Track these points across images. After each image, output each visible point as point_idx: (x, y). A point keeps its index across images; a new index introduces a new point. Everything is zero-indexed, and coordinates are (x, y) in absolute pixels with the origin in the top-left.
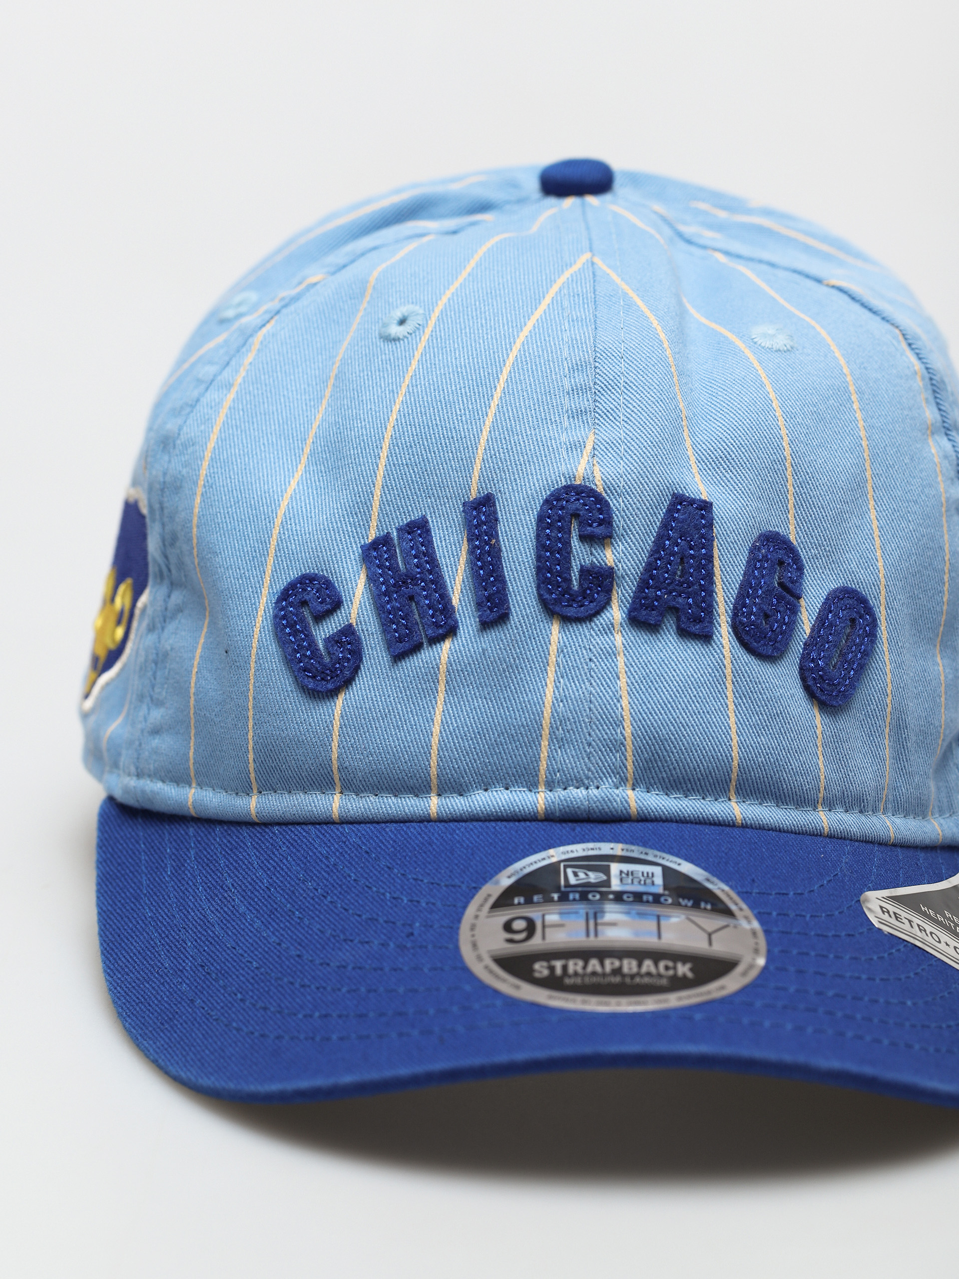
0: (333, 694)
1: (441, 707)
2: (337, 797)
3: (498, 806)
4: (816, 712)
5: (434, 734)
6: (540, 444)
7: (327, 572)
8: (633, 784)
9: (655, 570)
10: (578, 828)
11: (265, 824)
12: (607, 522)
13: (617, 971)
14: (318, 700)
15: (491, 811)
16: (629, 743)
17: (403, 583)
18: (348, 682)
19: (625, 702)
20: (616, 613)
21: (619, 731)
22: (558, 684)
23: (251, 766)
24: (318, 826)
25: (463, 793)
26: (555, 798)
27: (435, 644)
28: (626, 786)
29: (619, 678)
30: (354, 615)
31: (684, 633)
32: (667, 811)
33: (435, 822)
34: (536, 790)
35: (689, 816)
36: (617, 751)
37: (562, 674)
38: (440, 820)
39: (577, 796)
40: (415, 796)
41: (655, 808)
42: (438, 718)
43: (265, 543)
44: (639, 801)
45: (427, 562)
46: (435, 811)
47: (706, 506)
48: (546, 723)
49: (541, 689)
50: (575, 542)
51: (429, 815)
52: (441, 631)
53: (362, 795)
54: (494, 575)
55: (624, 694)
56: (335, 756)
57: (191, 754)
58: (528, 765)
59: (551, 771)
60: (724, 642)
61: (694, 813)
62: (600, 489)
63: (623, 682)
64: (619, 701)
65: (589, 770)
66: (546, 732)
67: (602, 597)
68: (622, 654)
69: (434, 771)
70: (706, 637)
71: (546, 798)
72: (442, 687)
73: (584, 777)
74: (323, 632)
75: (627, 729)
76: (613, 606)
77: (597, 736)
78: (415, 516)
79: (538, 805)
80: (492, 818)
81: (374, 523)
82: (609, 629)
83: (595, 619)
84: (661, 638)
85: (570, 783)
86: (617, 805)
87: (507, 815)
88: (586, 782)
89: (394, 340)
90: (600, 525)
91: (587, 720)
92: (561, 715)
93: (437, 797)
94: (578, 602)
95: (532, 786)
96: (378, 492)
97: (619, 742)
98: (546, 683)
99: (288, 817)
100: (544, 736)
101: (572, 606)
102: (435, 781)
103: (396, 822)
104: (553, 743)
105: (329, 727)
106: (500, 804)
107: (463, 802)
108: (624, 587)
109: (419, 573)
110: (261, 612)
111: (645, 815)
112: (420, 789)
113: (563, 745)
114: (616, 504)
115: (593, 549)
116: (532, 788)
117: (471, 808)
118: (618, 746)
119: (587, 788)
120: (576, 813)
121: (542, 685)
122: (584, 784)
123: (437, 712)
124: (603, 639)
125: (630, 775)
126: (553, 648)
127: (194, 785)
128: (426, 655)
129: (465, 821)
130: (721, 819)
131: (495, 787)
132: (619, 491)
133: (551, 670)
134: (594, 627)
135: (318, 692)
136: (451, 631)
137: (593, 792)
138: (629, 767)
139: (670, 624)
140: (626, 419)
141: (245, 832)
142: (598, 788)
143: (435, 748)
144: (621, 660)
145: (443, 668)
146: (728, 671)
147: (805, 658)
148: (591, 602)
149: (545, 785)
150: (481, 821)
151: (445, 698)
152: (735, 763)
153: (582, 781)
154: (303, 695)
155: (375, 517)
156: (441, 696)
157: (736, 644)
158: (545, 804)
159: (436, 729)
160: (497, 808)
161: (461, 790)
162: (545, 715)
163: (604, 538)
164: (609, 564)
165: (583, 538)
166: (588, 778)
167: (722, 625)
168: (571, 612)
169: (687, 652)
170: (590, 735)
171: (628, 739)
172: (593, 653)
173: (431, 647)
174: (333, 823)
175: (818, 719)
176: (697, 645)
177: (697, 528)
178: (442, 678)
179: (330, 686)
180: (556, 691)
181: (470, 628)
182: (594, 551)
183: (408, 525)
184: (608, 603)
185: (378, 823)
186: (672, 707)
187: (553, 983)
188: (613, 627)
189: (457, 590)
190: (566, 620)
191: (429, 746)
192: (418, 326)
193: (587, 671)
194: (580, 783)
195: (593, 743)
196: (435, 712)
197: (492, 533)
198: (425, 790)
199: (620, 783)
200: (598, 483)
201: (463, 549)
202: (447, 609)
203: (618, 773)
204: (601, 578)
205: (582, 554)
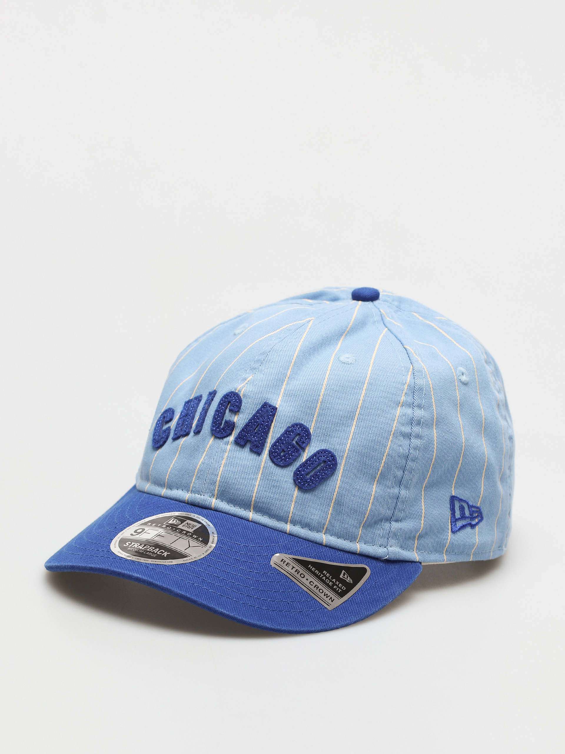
0: (157, 449)
1: (175, 459)
2: (149, 484)
4: (296, 489)
5: (170, 468)
7: (176, 408)
8: (217, 498)
9: (248, 426)
12: (239, 407)
14: (154, 450)
16: (218, 483)
17: (186, 415)
18: (161, 446)
19: (221, 468)
20: (232, 438)
21: (216, 477)
25: (172, 489)
26: (191, 496)
28: (213, 498)
29: (223, 460)
30: (173, 424)
31: (251, 450)
32: (225, 509)
34: (188, 493)
35: (232, 513)
36: (213, 485)
37: (207, 455)
38: (163, 497)
39: (197, 497)
41: (221, 508)
42: (173, 462)
44: (216, 504)
45: (193, 410)
46: (163, 493)
47: (275, 409)
48: (197, 471)
49: (199, 459)
50: (227, 411)
52: (186, 433)
54: (203, 417)
55: (222, 465)
56: (150, 470)
58: (189, 484)
59: (193, 487)
60: (264, 457)
61: (234, 512)
62: (241, 395)
63: (224, 462)
64: (219, 468)
65: (203, 489)
66: (196, 473)
67: (229, 432)
68: (228, 452)
69: (167, 480)
70: (259, 453)
72: (178, 452)
73: (201, 491)
75: (219, 477)
76: (231, 436)
77: (209, 478)
79: (186, 497)
80: (174, 499)
81: (193, 395)
82: (227, 443)
83: (225, 439)
84: (244, 450)
85: (197, 492)
86: (207, 503)
87: (178, 499)
88: (201, 493)
90: (237, 407)
91: (208, 472)
92: (201, 469)
93: (166, 489)
94: (221, 432)
95: (187, 491)
97: (215, 482)
98: (201, 457)
100: (195, 475)
101: (219, 433)
102: (166, 484)
103: (155, 495)
104: (197, 478)
105: (153, 460)
106: (178, 495)
107: (170, 492)
108: (237, 430)
109: (190, 413)
111: (217, 509)
113: (199, 479)
114: (244, 401)
117: (171, 494)
120: (195, 503)
122: (200, 493)
124: (224, 446)
125: (216, 494)
126: (209, 446)
130: (243, 517)
132: (247, 397)
133: (205, 453)
134: (223, 441)
135: (154, 447)
136: (188, 434)
137: (202, 496)
138: (216, 491)
139: (248, 446)
140: (264, 373)
142: (204, 496)
143: (169, 472)
144: (226, 454)
145: (180, 446)
146: (262, 466)
147: (298, 470)
148: (226, 432)
149: (190, 491)
151: (177, 456)
152: (253, 499)
155: (194, 393)
157: (268, 458)
158: (188, 497)
162: (197, 468)
163: (236, 412)
164: (235, 421)
165: (230, 410)
167: (266, 450)
168: (219, 435)
169: (250, 457)
170: (207, 477)
171: (218, 481)
172: (219, 450)
173: (182, 438)
175: (296, 492)
176: (255, 455)
177: (269, 415)
178: (179, 450)
180: (203, 461)
181: (192, 434)
182: (232, 416)
183: (197, 397)
184: (230, 434)
186: (236, 474)
187: (125, 548)
188: (229, 443)
189: (196, 421)
190: (216, 437)
195: (207, 480)
198: (163, 486)
199: (212, 496)
200: (242, 393)
202: (190, 426)
203: (212, 492)
204: (231, 426)
205: (228, 416)
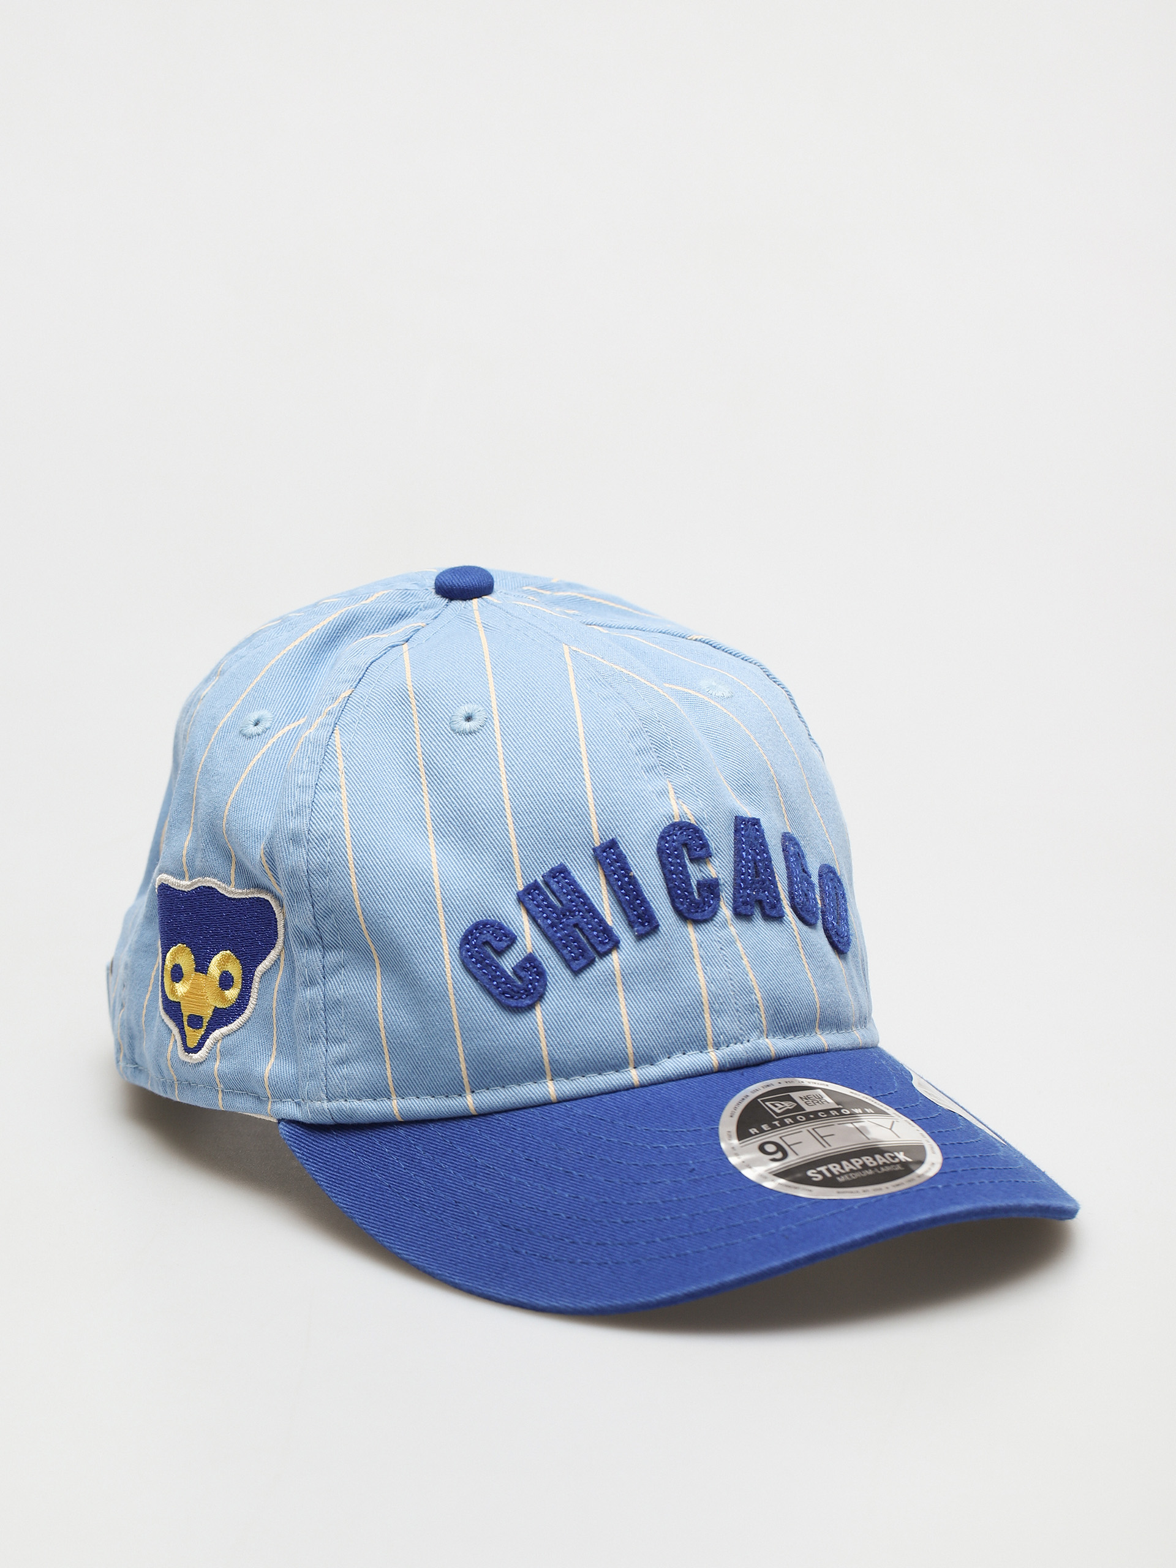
0: (531, 1007)
1: (623, 1003)
2: (550, 1084)
3: (685, 1068)
4: (838, 958)
5: (624, 1023)
6: (636, 796)
7: (494, 917)
9: (742, 875)
10: (747, 1072)
11: (484, 1115)
12: (705, 846)
13: (865, 1166)
14: (519, 1014)
15: (680, 1072)
16: (760, 1004)
17: (564, 915)
18: (541, 997)
19: (751, 976)
20: (725, 911)
21: (753, 997)
22: (705, 970)
23: (464, 1073)
24: (539, 1108)
25: (654, 1063)
26: (724, 1054)
27: (605, 957)
28: (765, 1036)
29: (742, 959)
30: (529, 945)
31: (767, 917)
33: (638, 1087)
34: (707, 1051)
36: (755, 1012)
37: (706, 962)
38: (642, 1086)
39: (739, 1050)
40: (617, 1072)
42: (623, 1011)
43: (432, 903)
44: (776, 1046)
45: (578, 897)
46: (637, 1080)
47: (756, 822)
48: (705, 1000)
49: (695, 977)
50: (689, 864)
51: (632, 1083)
52: (608, 947)
53: (572, 1078)
54: (640, 898)
55: (748, 969)
56: (545, 1053)
57: (389, 1074)
58: (698, 1034)
59: (716, 1035)
60: (790, 919)
62: (693, 822)
63: (745, 961)
64: (747, 975)
65: (741, 1029)
66: (706, 1007)
67: (714, 901)
68: (738, 941)
69: (630, 1050)
70: (779, 918)
71: (717, 1055)
72: (620, 988)
73: (738, 1035)
74: (509, 963)
75: (757, 994)
76: (722, 906)
77: (741, 1004)
78: (554, 864)
79: (712, 1062)
80: (681, 1077)
81: (518, 874)
82: (724, 925)
83: (715, 918)
84: (755, 924)
85: (731, 1041)
86: (764, 1052)
87: (692, 1073)
88: (741, 1038)
89: (470, 733)
90: (702, 849)
91: (732, 993)
92: (714, 993)
93: (634, 1069)
94: (701, 908)
95: (703, 1048)
96: (515, 850)
97: (755, 1005)
98: (696, 971)
99: (508, 1105)
100: (705, 1010)
101: (697, 912)
102: (631, 1057)
103: (606, 1093)
104: (713, 1014)
105: (535, 1032)
106: (685, 1065)
107: (656, 1069)
108: (726, 891)
109: (575, 906)
110: (447, 957)
111: (779, 1055)
112: (619, 1065)
113: (720, 1014)
114: (706, 829)
115: (700, 867)
116: (702, 1050)
117: (664, 1073)
118: (753, 1008)
119: (742, 1043)
120: (740, 1062)
121: (694, 973)
122: (740, 1040)
123: (622, 1007)
124: (724, 932)
125: (765, 1028)
126: (694, 945)
127: (394, 1097)
128: (600, 965)
129: (663, 1083)
131: (676, 1054)
132: (705, 822)
133: (697, 960)
134: (716, 924)
135: (521, 1008)
136: (616, 945)
137: (747, 1045)
138: (763, 1022)
139: (757, 914)
140: (685, 767)
141: (466, 1124)
142: (748, 1041)
143: (627, 1033)
144: (739, 945)
145: (618, 974)
146: (798, 940)
147: (824, 922)
148: (709, 907)
149: (713, 1046)
150: (673, 1081)
151: (624, 995)
152: (817, 1005)
153: (738, 1038)
154: (505, 1012)
155: (518, 870)
156: (621, 995)
157: (797, 919)
158: (717, 1060)
159: (625, 1019)
160: (684, 1069)
161: (652, 1061)
162: (703, 994)
163: (705, 858)
164: (714, 877)
165: (692, 860)
166: (741, 1035)
167: (786, 906)
168: (698, 916)
169: (772, 931)
170: (736, 1003)
171: (760, 1002)
172: (721, 943)
173: (603, 959)
174: (551, 1103)
175: (839, 963)
176: (777, 925)
177: (756, 838)
178: (618, 980)
179: (528, 1002)
180: (706, 976)
181: (628, 941)
182: (702, 869)
183: (550, 872)
184: (719, 904)
185: (592, 1096)
186: (777, 973)
187: (830, 1182)
188: (727, 922)
189: (608, 914)
190: (696, 922)
191: (622, 1032)
192: (485, 719)
193: (721, 957)
194: (737, 1040)
195: (740, 1009)
196: (619, 1007)
197: (626, 868)
198: (624, 1066)
199: (761, 1035)
200: (690, 818)
201: (601, 883)
202: (607, 931)
203: (758, 1028)
204: (711, 887)
205: (695, 873)
